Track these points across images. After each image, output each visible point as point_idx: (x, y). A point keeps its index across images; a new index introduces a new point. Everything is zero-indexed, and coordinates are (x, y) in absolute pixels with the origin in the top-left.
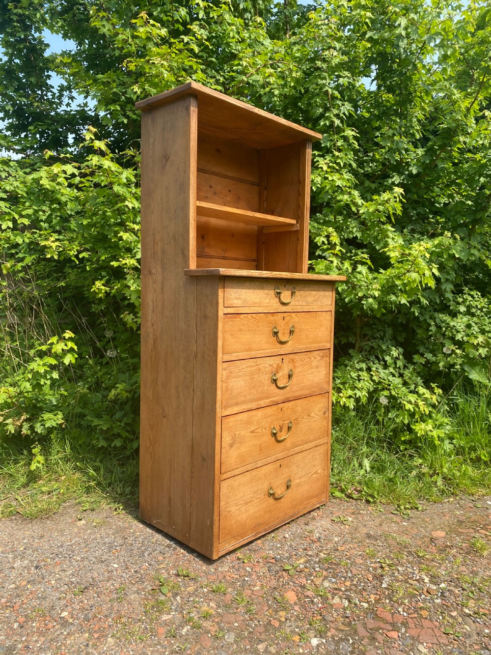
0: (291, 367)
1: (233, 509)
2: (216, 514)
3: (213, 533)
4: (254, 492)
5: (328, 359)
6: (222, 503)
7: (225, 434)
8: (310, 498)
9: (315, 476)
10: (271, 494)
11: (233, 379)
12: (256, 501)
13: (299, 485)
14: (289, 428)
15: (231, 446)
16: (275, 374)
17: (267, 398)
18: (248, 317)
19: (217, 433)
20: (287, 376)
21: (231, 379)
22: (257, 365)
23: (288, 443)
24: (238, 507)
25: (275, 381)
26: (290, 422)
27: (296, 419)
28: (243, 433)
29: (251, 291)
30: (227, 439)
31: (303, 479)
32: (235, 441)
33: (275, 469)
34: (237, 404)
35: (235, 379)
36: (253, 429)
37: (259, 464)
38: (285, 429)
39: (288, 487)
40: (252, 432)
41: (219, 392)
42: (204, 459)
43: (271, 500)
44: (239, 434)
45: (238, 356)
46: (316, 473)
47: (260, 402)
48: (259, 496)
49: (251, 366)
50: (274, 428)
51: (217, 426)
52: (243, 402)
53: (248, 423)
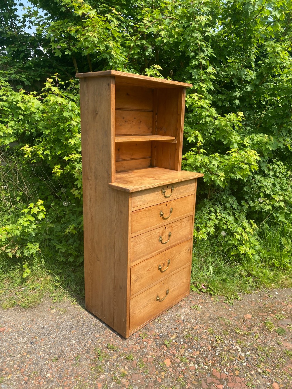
0: (170, 230)
1: (137, 312)
2: (127, 316)
3: (126, 326)
4: (149, 301)
5: (191, 221)
6: (131, 311)
7: (132, 276)
8: (178, 296)
9: (182, 284)
10: (158, 300)
12: (150, 305)
13: (173, 291)
14: (168, 264)
15: (136, 281)
16: (161, 237)
17: (156, 251)
18: (146, 210)
19: (128, 276)
20: (168, 236)
21: (136, 246)
22: (151, 234)
23: (168, 272)
24: (140, 310)
25: (161, 241)
26: (169, 260)
27: (173, 258)
28: (142, 272)
29: (148, 195)
30: (133, 277)
31: (175, 287)
32: (138, 278)
33: (160, 286)
34: (139, 258)
35: (138, 245)
36: (148, 269)
37: (152, 286)
38: (166, 264)
39: (167, 294)
40: (148, 271)
41: (129, 255)
42: (121, 288)
43: (158, 302)
44: (140, 274)
45: (141, 232)
46: (183, 282)
47: (152, 254)
48: (151, 302)
49: (147, 236)
50: (160, 266)
51: (128, 273)
52: (143, 256)
53: (146, 266)
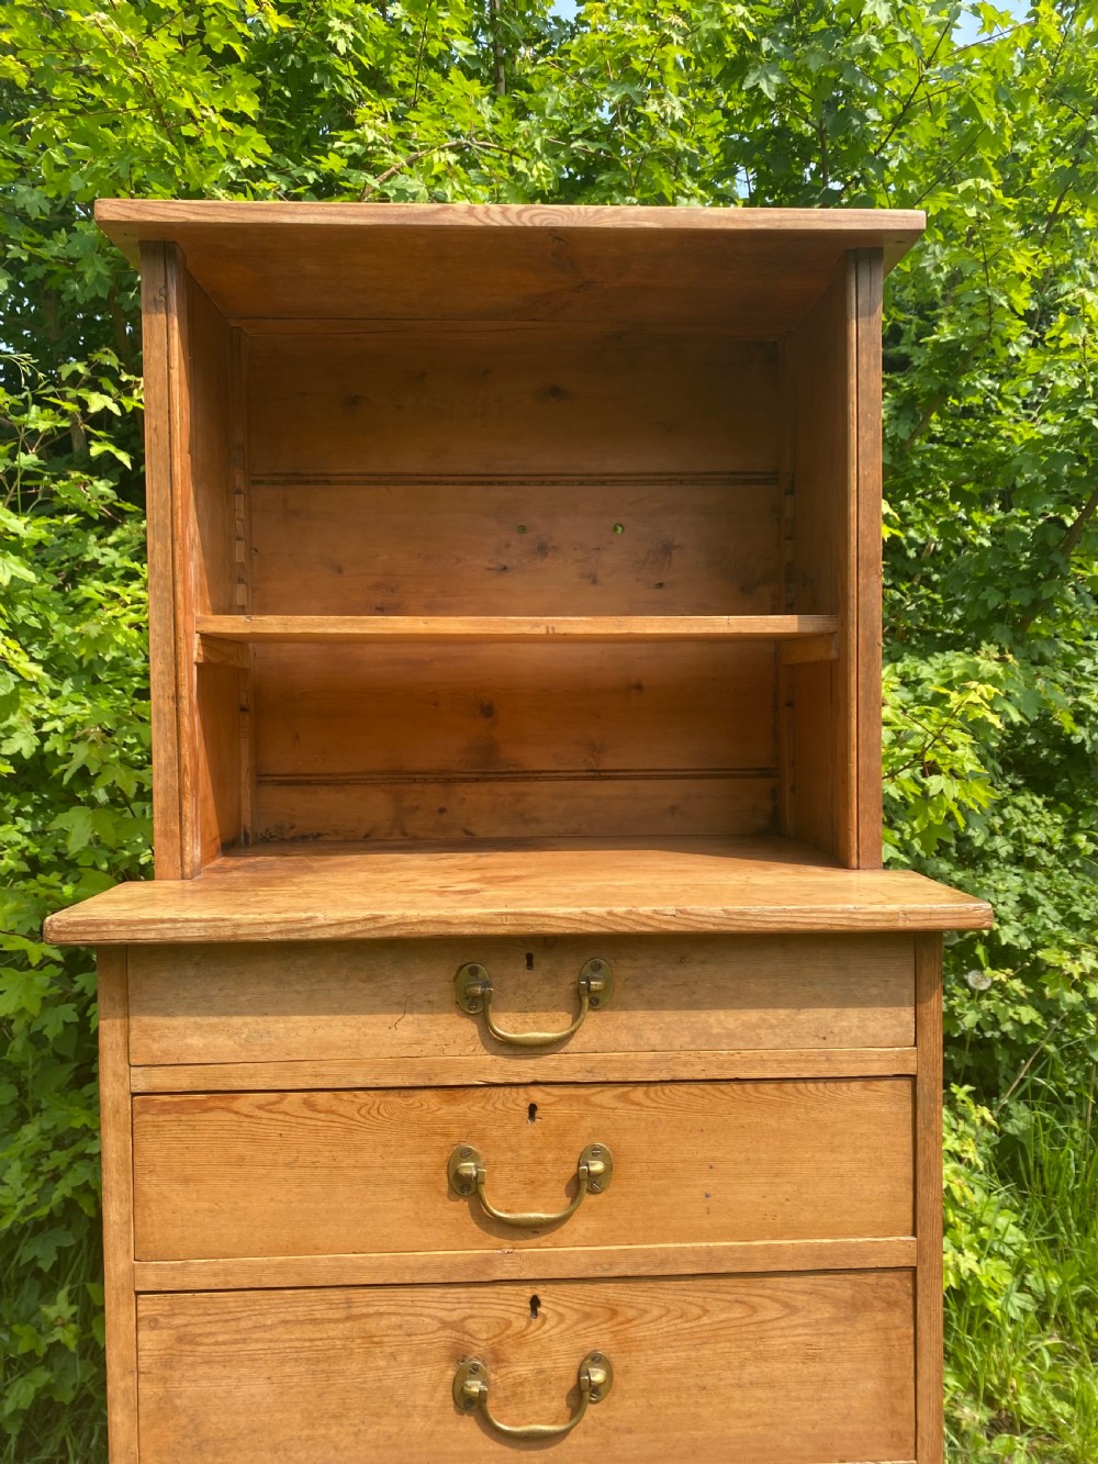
11: (202, 1370)
16: (477, 1370)
18: (284, 1106)
21: (193, 1365)
22: (349, 1318)
25: (477, 1400)
35: (217, 1370)
45: (227, 1272)
